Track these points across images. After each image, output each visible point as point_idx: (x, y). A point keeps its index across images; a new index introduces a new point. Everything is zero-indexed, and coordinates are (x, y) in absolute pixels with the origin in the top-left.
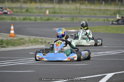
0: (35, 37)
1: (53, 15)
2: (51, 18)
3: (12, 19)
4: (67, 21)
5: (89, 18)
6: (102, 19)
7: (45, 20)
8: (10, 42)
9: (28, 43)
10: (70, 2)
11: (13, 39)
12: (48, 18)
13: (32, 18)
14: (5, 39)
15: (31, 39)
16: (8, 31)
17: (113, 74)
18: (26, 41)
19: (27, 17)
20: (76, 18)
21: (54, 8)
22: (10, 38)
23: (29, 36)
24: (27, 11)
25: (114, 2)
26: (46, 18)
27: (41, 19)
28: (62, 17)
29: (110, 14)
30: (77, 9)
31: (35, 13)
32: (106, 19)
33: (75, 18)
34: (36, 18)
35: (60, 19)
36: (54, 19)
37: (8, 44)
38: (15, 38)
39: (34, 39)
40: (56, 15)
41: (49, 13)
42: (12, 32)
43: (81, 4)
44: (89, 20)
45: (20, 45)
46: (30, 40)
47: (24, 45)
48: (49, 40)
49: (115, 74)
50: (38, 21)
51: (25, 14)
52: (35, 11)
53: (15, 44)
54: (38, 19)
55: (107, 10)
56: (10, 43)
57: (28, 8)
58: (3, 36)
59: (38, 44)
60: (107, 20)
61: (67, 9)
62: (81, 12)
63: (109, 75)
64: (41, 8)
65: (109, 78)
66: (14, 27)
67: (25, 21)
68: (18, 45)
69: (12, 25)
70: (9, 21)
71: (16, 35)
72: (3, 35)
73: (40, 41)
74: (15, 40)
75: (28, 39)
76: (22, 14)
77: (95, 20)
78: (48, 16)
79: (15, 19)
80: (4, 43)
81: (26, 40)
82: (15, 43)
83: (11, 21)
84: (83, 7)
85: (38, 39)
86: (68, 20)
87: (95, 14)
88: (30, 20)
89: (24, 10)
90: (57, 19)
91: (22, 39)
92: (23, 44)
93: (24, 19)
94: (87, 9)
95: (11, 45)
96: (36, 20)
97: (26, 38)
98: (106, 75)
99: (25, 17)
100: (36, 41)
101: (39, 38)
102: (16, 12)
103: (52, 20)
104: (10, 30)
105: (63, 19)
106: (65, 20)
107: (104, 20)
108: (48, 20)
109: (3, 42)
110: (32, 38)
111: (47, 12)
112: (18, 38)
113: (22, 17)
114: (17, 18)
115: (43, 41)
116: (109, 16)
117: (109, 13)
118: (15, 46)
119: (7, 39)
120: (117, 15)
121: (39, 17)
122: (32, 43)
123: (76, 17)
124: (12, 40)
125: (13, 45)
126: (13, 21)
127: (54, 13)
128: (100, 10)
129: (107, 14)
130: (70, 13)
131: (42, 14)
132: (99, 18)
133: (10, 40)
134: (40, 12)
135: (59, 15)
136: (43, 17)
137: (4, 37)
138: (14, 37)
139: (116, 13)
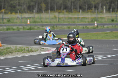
2: (33, 27)
5: (68, 26)
6: (81, 26)
7: (28, 30)
12: (30, 27)
13: (15, 27)
19: (10, 27)
20: (57, 27)
21: (34, 17)
25: (90, 10)
26: (28, 27)
27: (24, 28)
28: (43, 26)
30: (55, 17)
31: (16, 22)
32: (85, 26)
33: (55, 26)
34: (18, 28)
35: (41, 27)
36: (36, 28)
39: (20, 48)
40: (36, 24)
41: (30, 22)
44: (69, 28)
47: (12, 54)
48: (34, 48)
50: (21, 31)
51: (8, 24)
54: (21, 29)
57: (9, 18)
59: (25, 52)
62: (60, 20)
67: (9, 31)
71: (3, 45)
74: (2, 49)
76: (4, 24)
78: (29, 25)
82: (3, 52)
84: (61, 15)
87: (74, 22)
88: (14, 30)
89: (5, 21)
90: (39, 28)
91: (9, 48)
94: (65, 17)
96: (19, 30)
99: (7, 27)
101: (25, 47)
103: (34, 29)
107: (84, 28)
108: (30, 29)
111: (29, 22)
112: (5, 47)
113: (5, 27)
116: (87, 23)
117: (87, 20)
118: (3, 55)
120: (95, 22)
121: (20, 27)
123: (57, 25)
128: (78, 18)
129: (85, 22)
130: (50, 22)
131: (24, 24)
132: (78, 26)
134: (21, 22)
135: (39, 24)
138: (1, 46)
139: (94, 20)
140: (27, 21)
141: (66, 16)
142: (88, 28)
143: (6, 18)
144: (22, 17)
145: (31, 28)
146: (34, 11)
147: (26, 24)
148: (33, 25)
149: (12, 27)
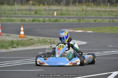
1: (61, 16)
2: (59, 19)
3: (22, 21)
4: (74, 22)
5: (95, 19)
6: (108, 20)
7: (54, 22)
8: (20, 42)
9: (38, 43)
10: (77, 4)
12: (56, 19)
13: (41, 19)
15: (40, 39)
16: (18, 32)
18: (35, 42)
19: (36, 19)
20: (83, 19)
21: (62, 9)
22: (20, 39)
23: (38, 37)
24: (36, 13)
26: (54, 19)
27: (49, 20)
28: (69, 18)
29: (115, 16)
30: (83, 10)
31: (44, 14)
32: (111, 20)
33: (81, 19)
34: (44, 20)
35: (67, 20)
36: (62, 20)
37: (18, 45)
38: (25, 39)
39: (43, 40)
40: (63, 16)
41: (57, 14)
42: (22, 33)
43: (87, 6)
44: (95, 21)
45: (30, 45)
46: (39, 41)
47: (34, 46)
48: (57, 40)
50: (47, 22)
51: (34, 16)
53: (25, 45)
54: (47, 20)
55: (112, 11)
56: (20, 44)
57: (36, 10)
59: (47, 44)
60: (112, 21)
61: (74, 11)
62: (87, 13)
63: (115, 74)
64: (50, 10)
65: (115, 76)
66: (23, 29)
67: (34, 23)
68: (28, 45)
69: (22, 26)
70: (18, 23)
71: (26, 36)
72: (13, 36)
73: (49, 41)
74: (25, 40)
75: (37, 40)
76: (31, 16)
77: (101, 21)
78: (56, 17)
79: (24, 20)
80: (14, 44)
81: (35, 40)
82: (25, 43)
83: (21, 23)
84: (89, 8)
85: (47, 39)
87: (101, 15)
88: (39, 21)
89: (33, 12)
90: (65, 20)
91: (32, 40)
92: (33, 44)
93: (33, 21)
94: (93, 10)
95: (21, 45)
96: (44, 22)
97: (35, 38)
98: (111, 74)
99: (34, 19)
100: (45, 42)
101: (48, 39)
102: (26, 14)
103: (60, 21)
104: (20, 31)
105: (71, 20)
106: (73, 22)
107: (110, 21)
108: (56, 21)
110: (41, 38)
111: (55, 14)
112: (28, 39)
113: (31, 19)
114: (27, 19)
115: (52, 41)
116: (114, 17)
117: (114, 14)
119: (18, 40)
121: (47, 19)
122: (40, 43)
124: (22, 40)
125: (23, 45)
126: (23, 23)
127: (62, 14)
128: (105, 11)
129: (112, 16)
130: (77, 15)
131: (51, 16)
132: (104, 19)
133: (20, 40)
134: (48, 14)
135: (66, 16)
136: (51, 19)
137: (14, 38)
138: (24, 38)
140: (54, 13)
141: (94, 9)
142: (114, 22)
143: (33, 10)
144: (50, 9)
145: (57, 20)
146: (62, 3)
147: (52, 16)
148: (59, 17)
149: (38, 18)
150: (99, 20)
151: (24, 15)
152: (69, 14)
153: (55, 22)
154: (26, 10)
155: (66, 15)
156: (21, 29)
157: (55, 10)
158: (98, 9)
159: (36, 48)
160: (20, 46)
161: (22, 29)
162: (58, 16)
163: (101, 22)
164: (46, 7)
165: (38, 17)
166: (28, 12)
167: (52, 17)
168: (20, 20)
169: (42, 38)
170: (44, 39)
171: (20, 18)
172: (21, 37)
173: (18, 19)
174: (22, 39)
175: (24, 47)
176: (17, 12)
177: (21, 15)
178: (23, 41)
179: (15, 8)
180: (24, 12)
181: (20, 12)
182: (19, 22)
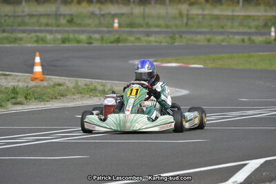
0: (88, 80)
1: (128, 29)
2: (124, 36)
3: (37, 41)
4: (161, 42)
5: (208, 36)
6: (238, 37)
7: (112, 43)
8: (33, 92)
9: (74, 94)
11: (40, 86)
12: (117, 36)
13: (83, 37)
14: (21, 84)
15: (79, 84)
16: (29, 68)
17: (262, 161)
18: (68, 89)
19: (71, 36)
20: (181, 37)
21: (132, 14)
22: (33, 84)
23: (75, 79)
24: (71, 21)
26: (112, 37)
27: (102, 39)
28: (148, 34)
29: (257, 27)
30: (181, 15)
31: (89, 25)
32: (246, 38)
33: (177, 36)
35: (144, 38)
36: (132, 38)
37: (28, 97)
38: (45, 83)
39: (86, 85)
40: (134, 30)
41: (120, 25)
42: (38, 69)
43: (191, 4)
44: (209, 41)
45: (56, 98)
46: (76, 87)
47: (65, 99)
49: (266, 161)
50: (96, 44)
51: (67, 29)
52: (89, 21)
53: (44, 98)
54: (97, 40)
55: (249, 16)
56: (33, 95)
57: (71, 15)
58: (18, 78)
59: (96, 96)
60: (249, 39)
61: (159, 17)
62: (190, 23)
63: (253, 165)
64: (103, 15)
65: (253, 170)
66: (41, 59)
67: (67, 45)
68: (52, 98)
69: (38, 54)
70: (30, 45)
71: (47, 77)
72: (17, 76)
73: (100, 88)
74: (44, 87)
75: (73, 85)
76: (59, 29)
77: (223, 41)
78: (117, 31)
79: (43, 40)
80: (19, 96)
81: (68, 87)
82: (44, 94)
83: (35, 45)
84: (195, 11)
85: (96, 84)
86: (163, 40)
87: (222, 27)
88: (78, 42)
89: (63, 21)
90: (139, 39)
91: (60, 85)
92: (62, 96)
93: (64, 41)
94: (203, 16)
95: (36, 99)
96: (91, 43)
97: (69, 82)
98: (246, 164)
99: (65, 35)
100: (91, 90)
101: (98, 83)
102: (47, 25)
103: (126, 40)
104: (33, 65)
105: (152, 38)
106: (156, 42)
107: (243, 41)
108: (118, 41)
109: (17, 93)
110: (82, 82)
111: (116, 25)
112: (52, 83)
113: (59, 36)
114: (49, 37)
115: (106, 90)
116: (253, 30)
117: (253, 24)
118: (44, 100)
119: (27, 86)
120: (271, 28)
121: (97, 36)
122: (81, 93)
123: (181, 34)
124: (37, 87)
125: (40, 98)
126: (41, 45)
127: (131, 25)
128: (232, 18)
129: (250, 27)
130: (167, 26)
131: (105, 29)
132: (231, 36)
133: (33, 87)
134: (100, 25)
135: (140, 29)
137: (19, 81)
138: (42, 80)
139: (269, 24)
140: (113, 23)
141: (206, 12)
142: (253, 42)
143: (64, 15)
144: (103, 13)
145: (119, 38)
147: (111, 29)
148: (124, 32)
149: (76, 35)
150: (219, 38)
151: (43, 28)
152: (147, 25)
153: (115, 45)
154: (48, 15)
155: (142, 26)
156: (34, 59)
157: (114, 16)
158: (217, 11)
159: (70, 105)
160: (33, 99)
161: (38, 60)
162: (123, 29)
163: (223, 44)
164: (95, 8)
165: (74, 32)
166: (52, 21)
167: (109, 32)
168: (34, 39)
169: (84, 82)
170: (89, 83)
171: (33, 34)
172: (36, 79)
173: (29, 36)
174: (37, 84)
175: (42, 103)
176: (27, 19)
177: (37, 28)
178: (39, 90)
179: (23, 12)
180: (44, 20)
181: (34, 20)
182: (30, 43)
